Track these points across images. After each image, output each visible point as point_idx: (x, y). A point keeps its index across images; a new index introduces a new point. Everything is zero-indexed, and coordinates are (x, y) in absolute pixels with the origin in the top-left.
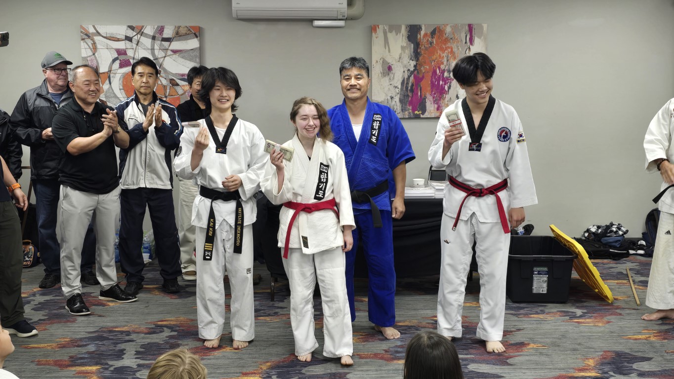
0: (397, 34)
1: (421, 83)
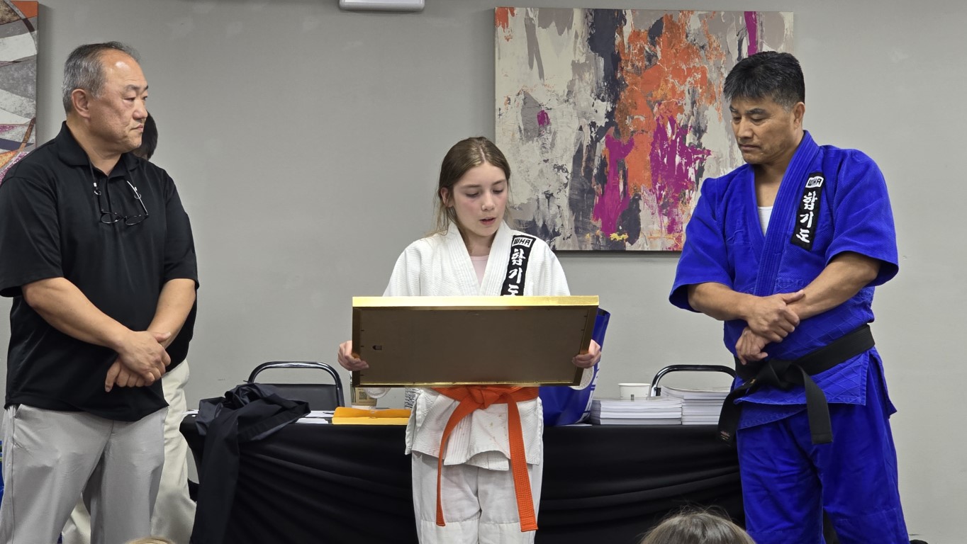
0: (561, 33)
1: (627, 158)
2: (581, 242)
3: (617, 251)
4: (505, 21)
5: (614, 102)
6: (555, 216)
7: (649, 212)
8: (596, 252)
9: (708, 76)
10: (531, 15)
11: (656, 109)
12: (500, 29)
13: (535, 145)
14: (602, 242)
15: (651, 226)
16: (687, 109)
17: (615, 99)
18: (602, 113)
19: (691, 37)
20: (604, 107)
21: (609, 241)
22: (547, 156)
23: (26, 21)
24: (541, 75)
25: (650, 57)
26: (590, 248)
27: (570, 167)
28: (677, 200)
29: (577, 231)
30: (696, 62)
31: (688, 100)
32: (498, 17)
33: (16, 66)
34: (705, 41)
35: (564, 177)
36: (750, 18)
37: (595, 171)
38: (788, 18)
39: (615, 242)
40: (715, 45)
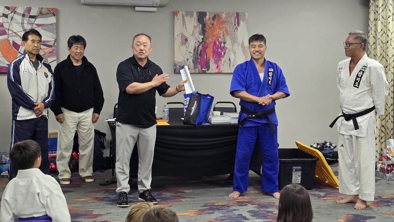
0: (191, 18)
1: (207, 50)
2: (195, 71)
3: (204, 73)
4: (177, 15)
5: (204, 36)
6: (189, 64)
7: (212, 63)
8: (199, 73)
9: (227, 29)
10: (183, 13)
11: (214, 37)
12: (176, 17)
13: (184, 47)
14: (201, 71)
15: (212, 67)
16: (222, 37)
17: (204, 35)
18: (201, 39)
19: (223, 19)
20: (201, 37)
21: (202, 70)
22: (187, 49)
23: (53, 13)
24: (186, 29)
25: (213, 24)
26: (197, 72)
27: (193, 53)
28: (219, 60)
29: (194, 68)
30: (224, 25)
31: (222, 35)
32: (175, 14)
33: (51, 25)
34: (226, 20)
35: (191, 55)
36: (238, 14)
37: (199, 53)
38: (247, 14)
39: (204, 71)
40: (229, 21)
